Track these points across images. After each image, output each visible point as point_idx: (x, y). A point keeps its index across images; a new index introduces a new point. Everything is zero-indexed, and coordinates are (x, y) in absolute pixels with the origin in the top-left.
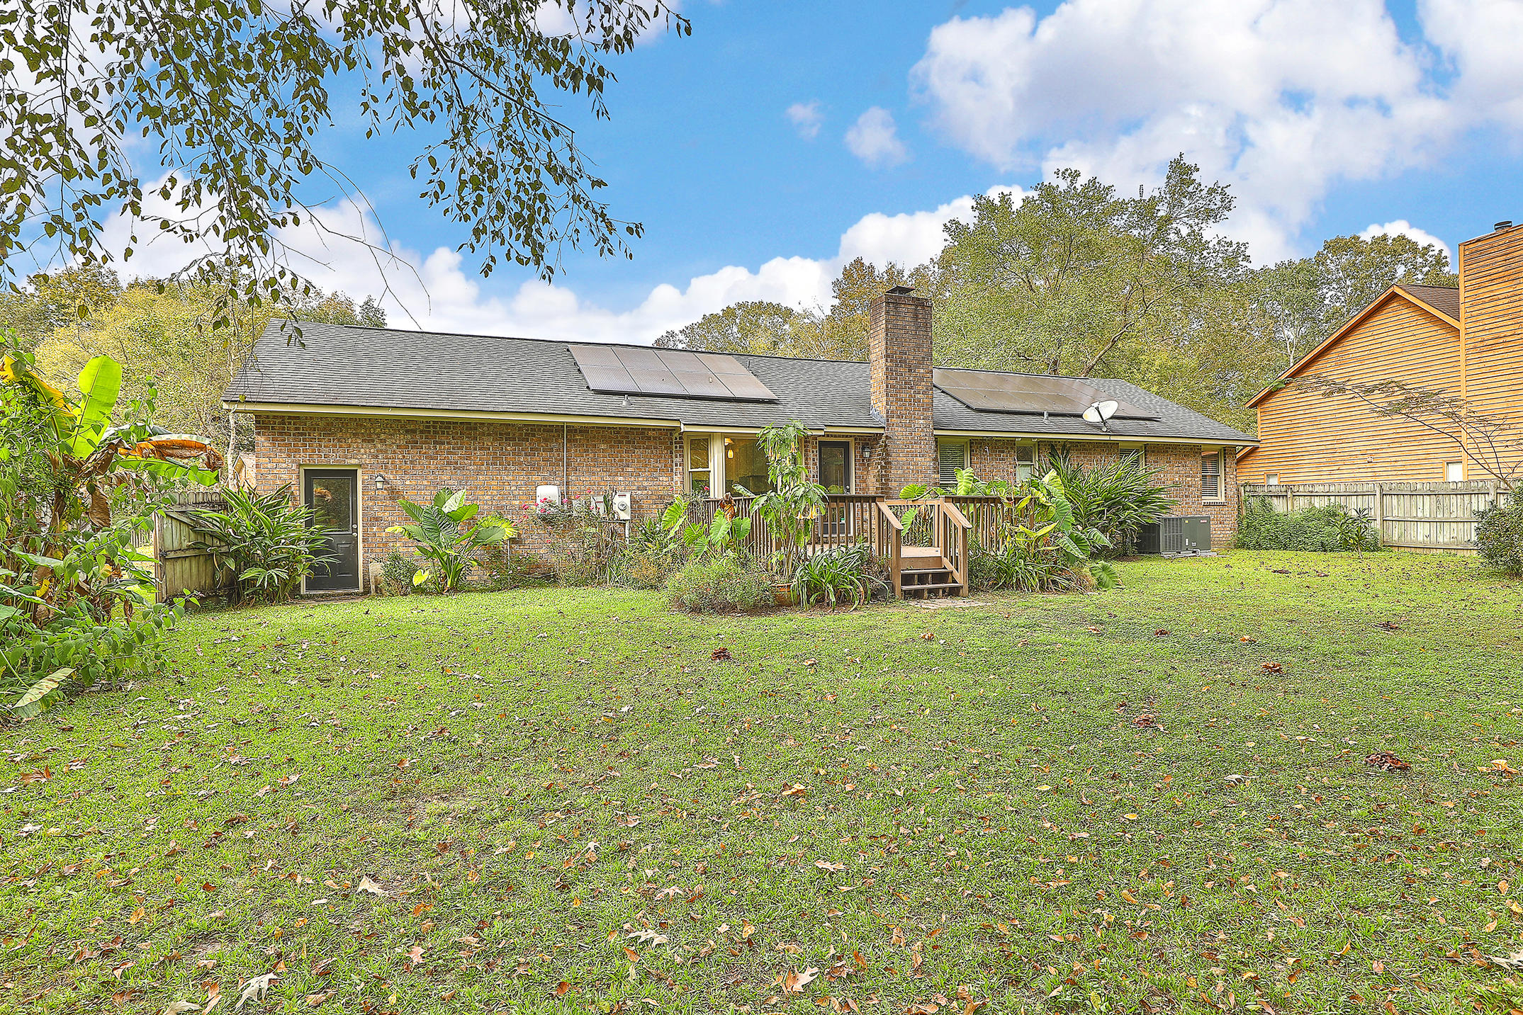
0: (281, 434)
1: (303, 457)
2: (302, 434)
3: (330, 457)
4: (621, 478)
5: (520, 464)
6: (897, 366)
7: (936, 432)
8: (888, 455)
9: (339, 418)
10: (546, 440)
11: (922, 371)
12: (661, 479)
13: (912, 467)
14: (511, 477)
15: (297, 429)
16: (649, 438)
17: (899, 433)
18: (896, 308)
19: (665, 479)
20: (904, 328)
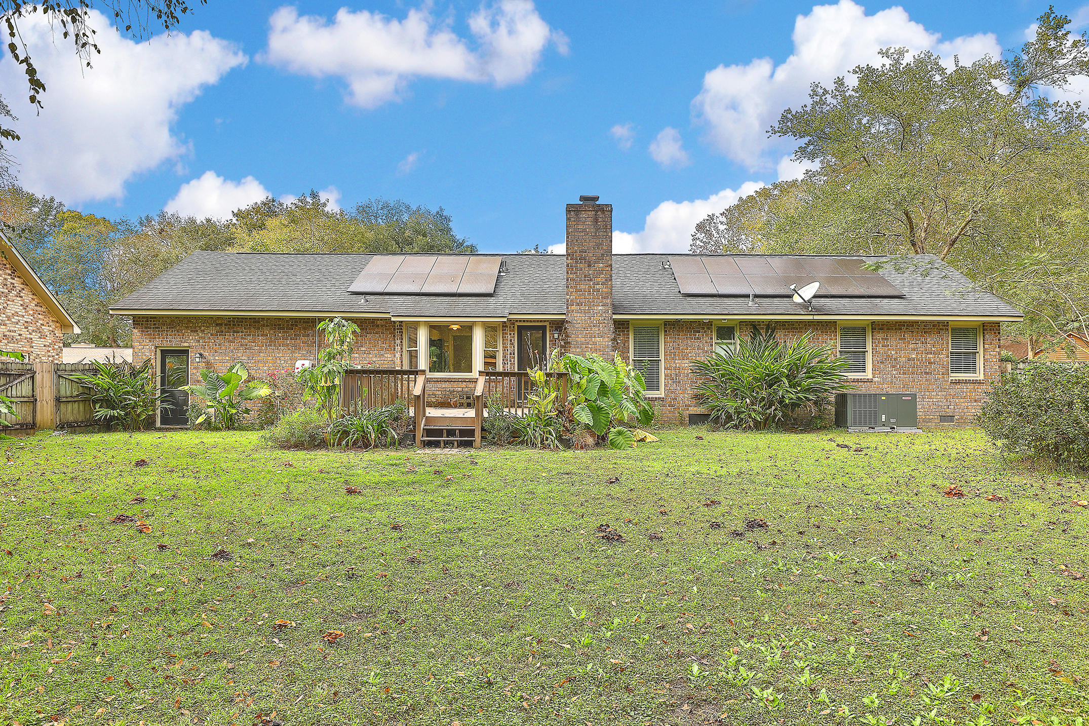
0: (146, 328)
1: (158, 342)
2: (157, 328)
3: (173, 342)
4: (356, 355)
5: (288, 345)
6: (577, 263)
7: (615, 317)
8: (567, 336)
9: (177, 317)
10: (305, 329)
11: (601, 265)
12: (386, 356)
13: (590, 346)
14: (281, 355)
15: (155, 324)
16: (378, 326)
17: (577, 318)
18: (577, 215)
19: (389, 356)
20: (584, 231)
